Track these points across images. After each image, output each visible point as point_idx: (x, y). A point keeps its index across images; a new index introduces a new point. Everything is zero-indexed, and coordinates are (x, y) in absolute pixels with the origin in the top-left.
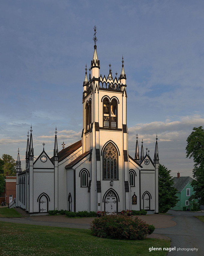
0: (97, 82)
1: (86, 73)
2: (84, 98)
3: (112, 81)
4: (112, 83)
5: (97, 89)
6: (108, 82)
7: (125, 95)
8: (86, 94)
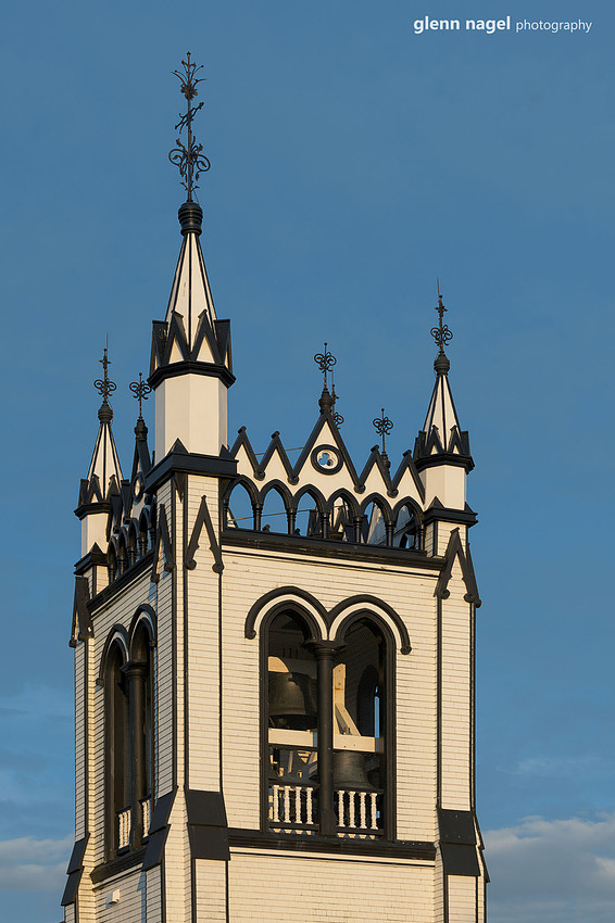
0: (203, 488)
1: (105, 416)
2: (88, 606)
3: (343, 480)
4: (342, 493)
5: (204, 539)
6: (311, 490)
7: (457, 586)
8: (102, 577)
